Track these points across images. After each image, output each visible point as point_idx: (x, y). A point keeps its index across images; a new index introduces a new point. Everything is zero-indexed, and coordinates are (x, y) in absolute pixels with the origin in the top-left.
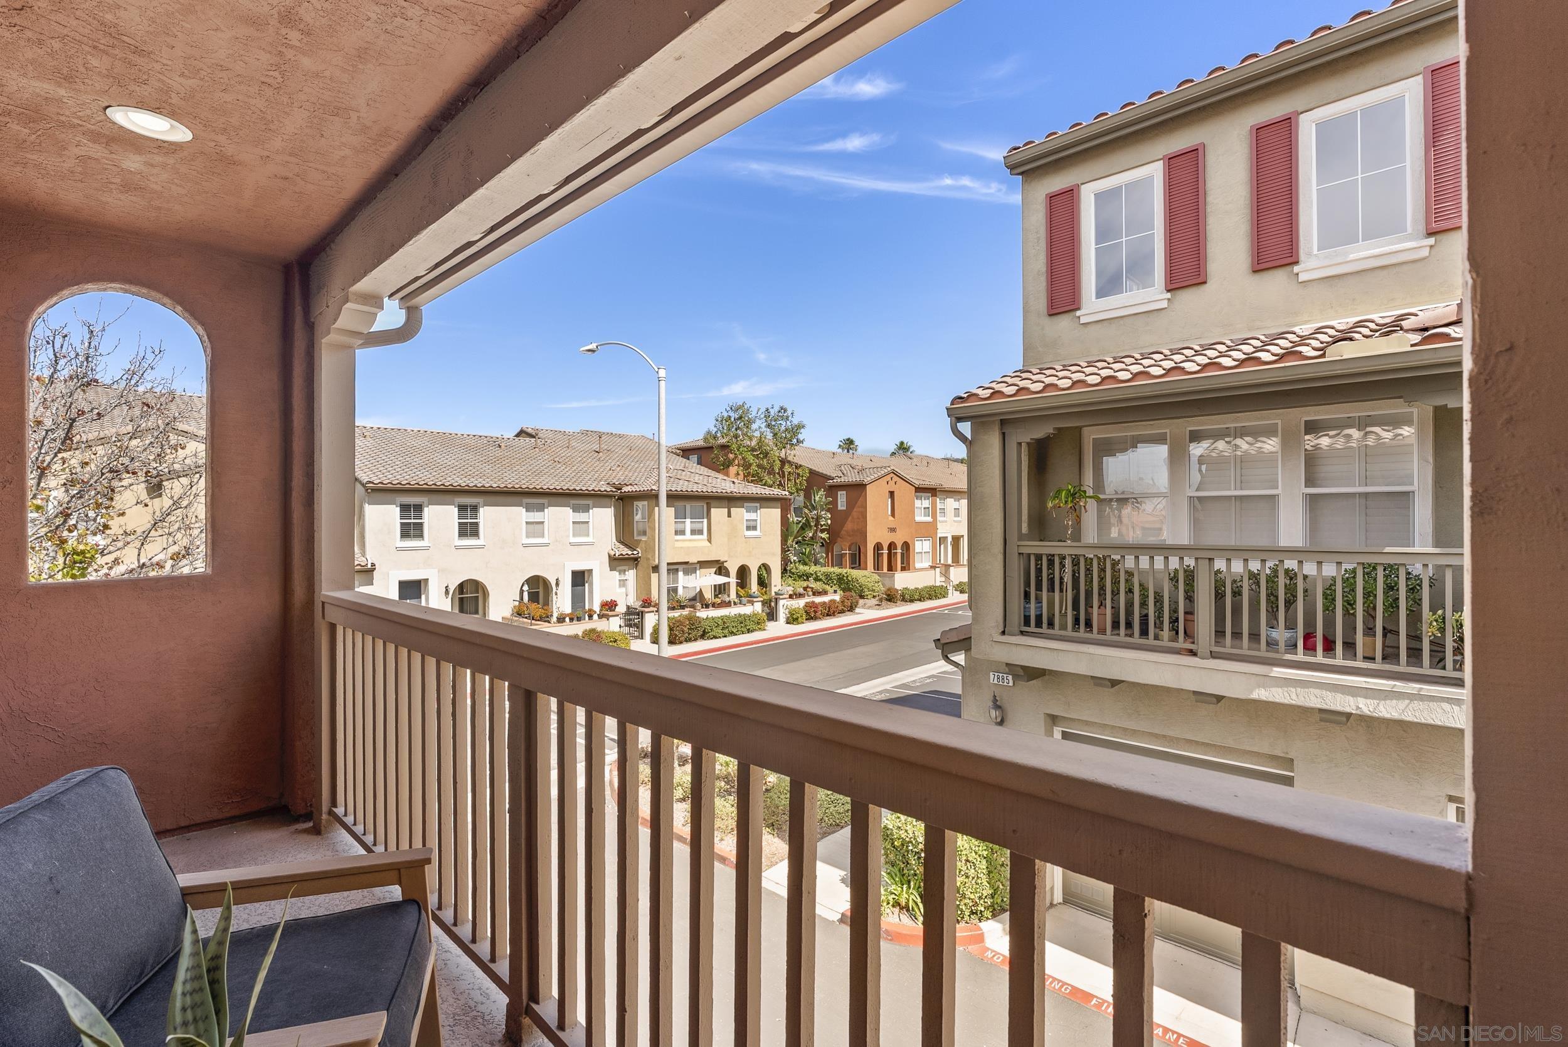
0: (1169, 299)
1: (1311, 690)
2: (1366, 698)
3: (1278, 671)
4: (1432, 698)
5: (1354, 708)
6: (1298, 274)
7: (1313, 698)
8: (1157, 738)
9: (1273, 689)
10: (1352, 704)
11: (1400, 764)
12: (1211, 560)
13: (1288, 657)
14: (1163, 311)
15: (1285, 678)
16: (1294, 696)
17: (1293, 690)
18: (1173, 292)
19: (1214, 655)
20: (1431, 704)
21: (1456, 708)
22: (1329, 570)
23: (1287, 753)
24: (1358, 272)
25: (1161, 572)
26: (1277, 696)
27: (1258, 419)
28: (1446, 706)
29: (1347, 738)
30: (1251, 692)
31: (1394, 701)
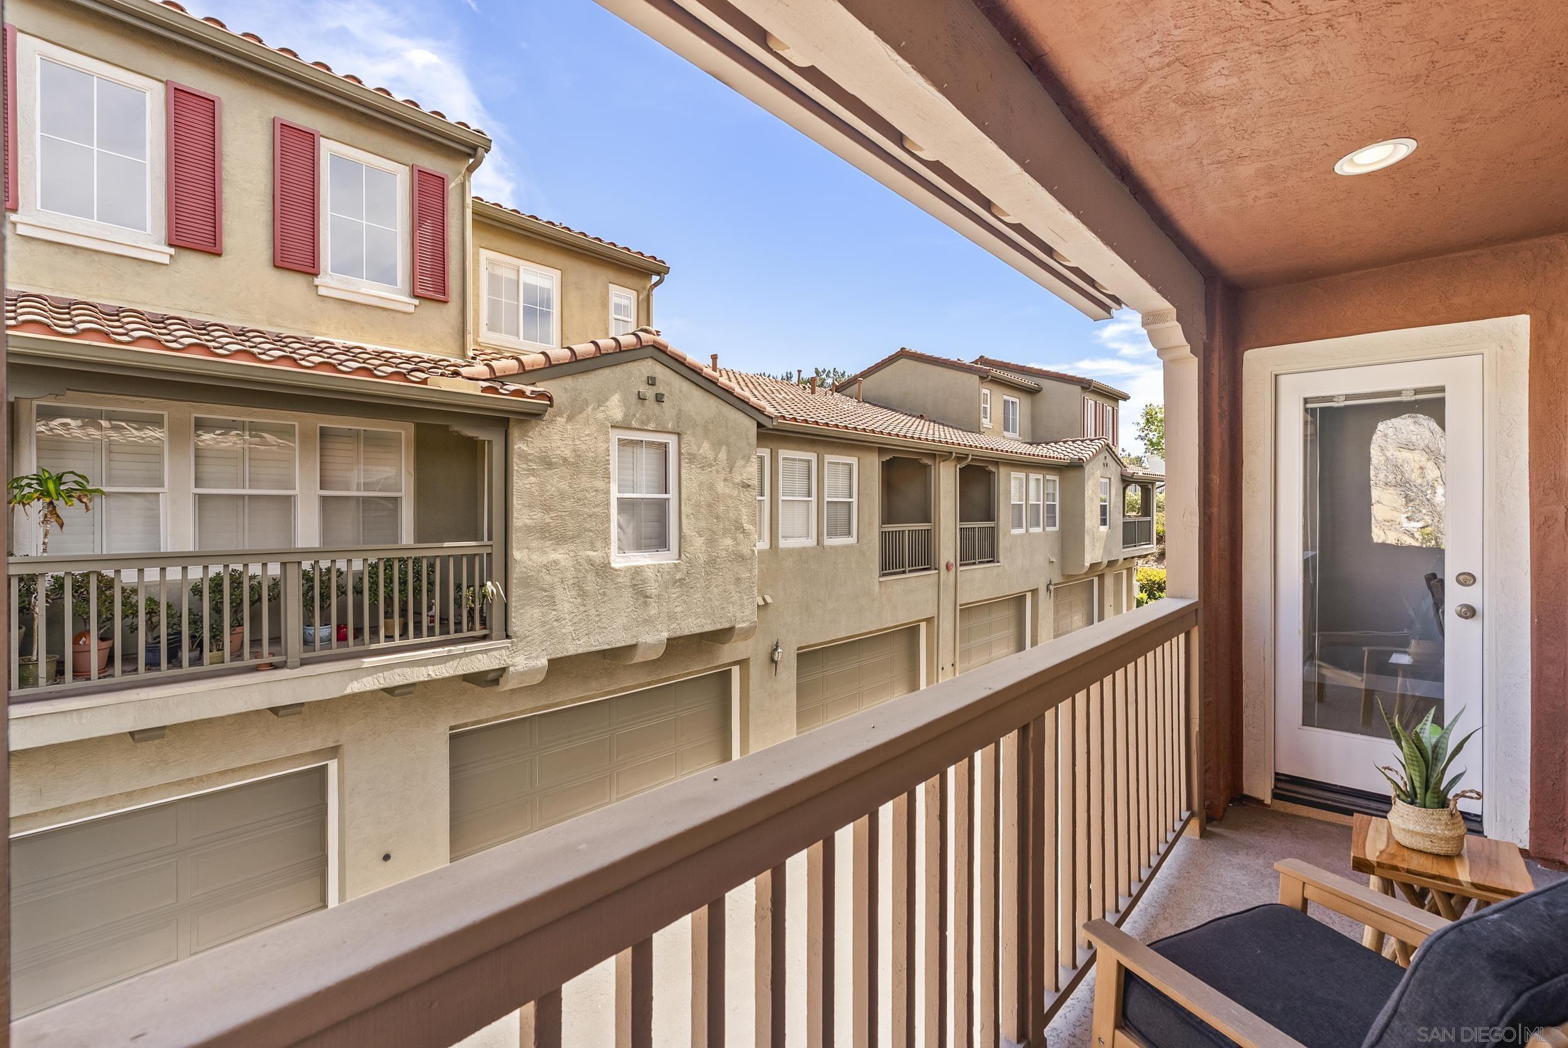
0: (171, 256)
1: (395, 670)
2: (433, 665)
3: (368, 662)
4: (472, 653)
5: (426, 676)
6: (317, 286)
7: (397, 678)
8: (179, 785)
9: (364, 680)
10: (424, 673)
11: (424, 715)
12: (300, 563)
13: (374, 646)
14: (163, 267)
15: (374, 667)
16: (382, 681)
17: (381, 675)
18: (178, 250)
19: (304, 663)
20: (472, 657)
21: (485, 656)
22: (358, 565)
23: (338, 741)
24: (366, 305)
25: (155, 585)
26: (368, 685)
27: (276, 418)
28: (479, 656)
29: (387, 708)
30: (345, 689)
31: (451, 662)
